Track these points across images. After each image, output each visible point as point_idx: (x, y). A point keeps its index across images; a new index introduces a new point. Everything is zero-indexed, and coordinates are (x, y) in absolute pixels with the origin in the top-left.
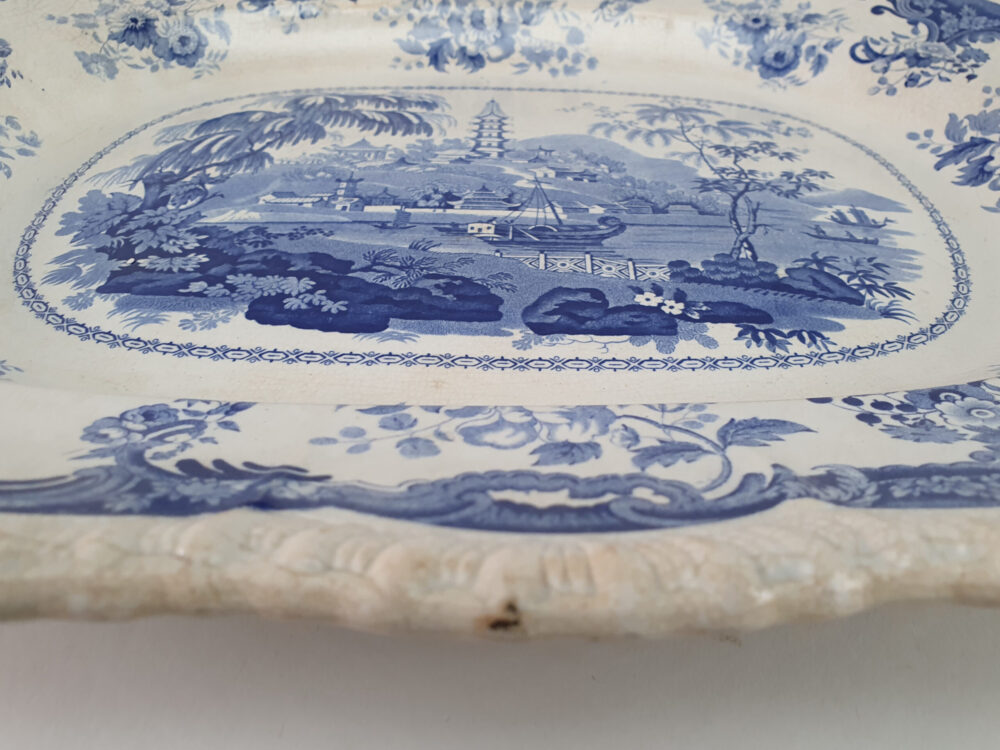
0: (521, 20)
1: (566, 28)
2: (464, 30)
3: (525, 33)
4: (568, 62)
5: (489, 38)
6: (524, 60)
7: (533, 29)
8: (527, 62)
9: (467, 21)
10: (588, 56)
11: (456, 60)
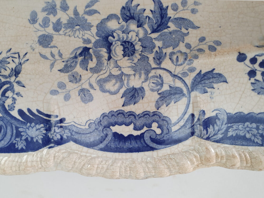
0: (91, 51)
1: (52, 47)
2: (140, 40)
3: (88, 41)
4: (53, 19)
5: (118, 35)
6: (90, 19)
7: (80, 44)
8: (86, 17)
9: (138, 47)
10: (37, 25)
11: (145, 14)
